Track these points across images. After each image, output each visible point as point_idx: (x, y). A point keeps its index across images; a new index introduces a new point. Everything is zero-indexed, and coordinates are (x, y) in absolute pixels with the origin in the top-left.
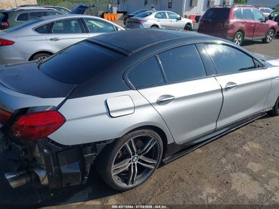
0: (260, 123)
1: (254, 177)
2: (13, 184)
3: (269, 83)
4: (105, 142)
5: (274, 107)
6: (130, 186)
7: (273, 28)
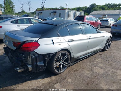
0: (100, 53)
1: (101, 68)
2: (19, 71)
3: (102, 38)
4: (52, 53)
5: (104, 47)
6: (60, 72)
7: (100, 24)
